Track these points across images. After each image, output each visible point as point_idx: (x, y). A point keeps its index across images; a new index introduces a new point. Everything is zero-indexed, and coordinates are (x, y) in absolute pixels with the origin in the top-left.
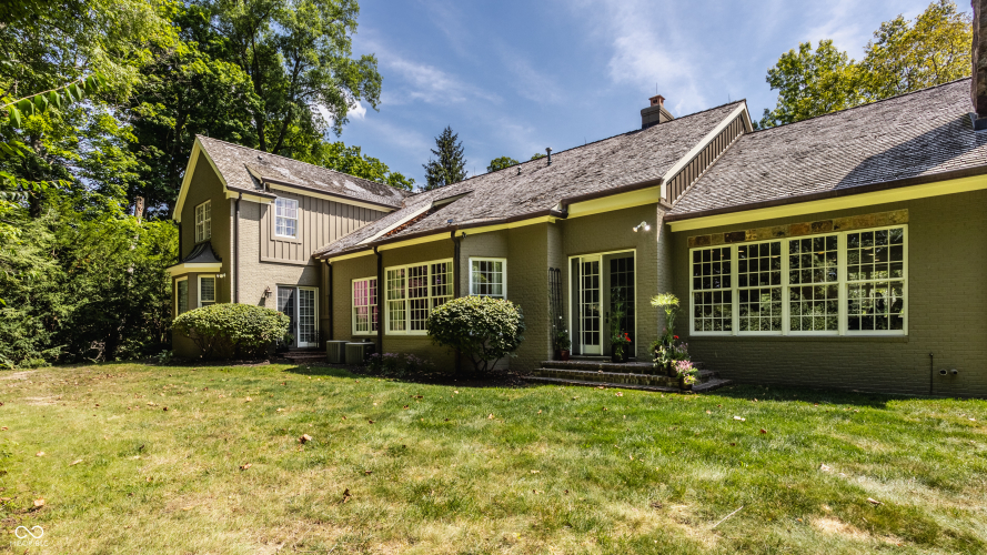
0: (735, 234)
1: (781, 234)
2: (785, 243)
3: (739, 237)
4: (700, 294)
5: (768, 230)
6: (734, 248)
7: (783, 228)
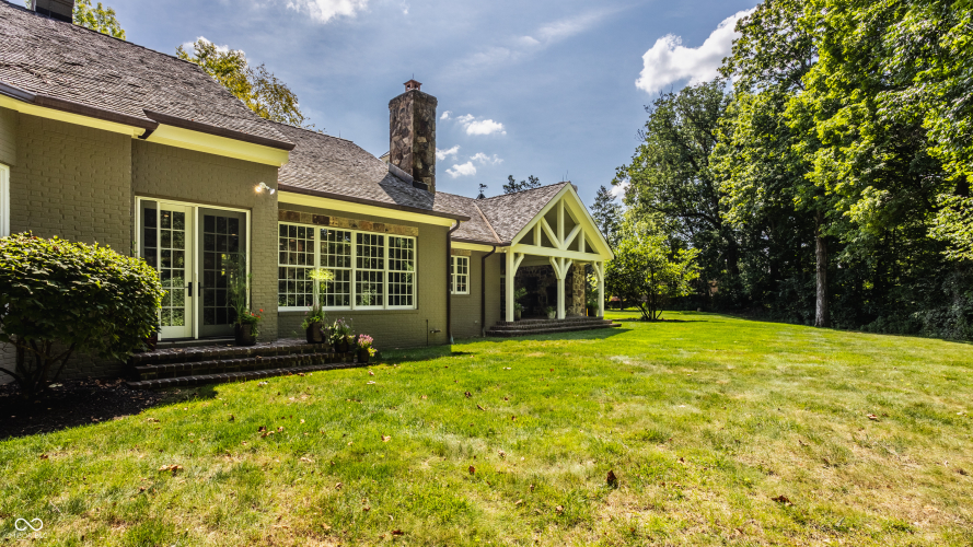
0: (321, 217)
1: (354, 227)
2: (354, 233)
3: (325, 221)
4: (284, 268)
5: (345, 221)
6: (318, 229)
7: (357, 222)
